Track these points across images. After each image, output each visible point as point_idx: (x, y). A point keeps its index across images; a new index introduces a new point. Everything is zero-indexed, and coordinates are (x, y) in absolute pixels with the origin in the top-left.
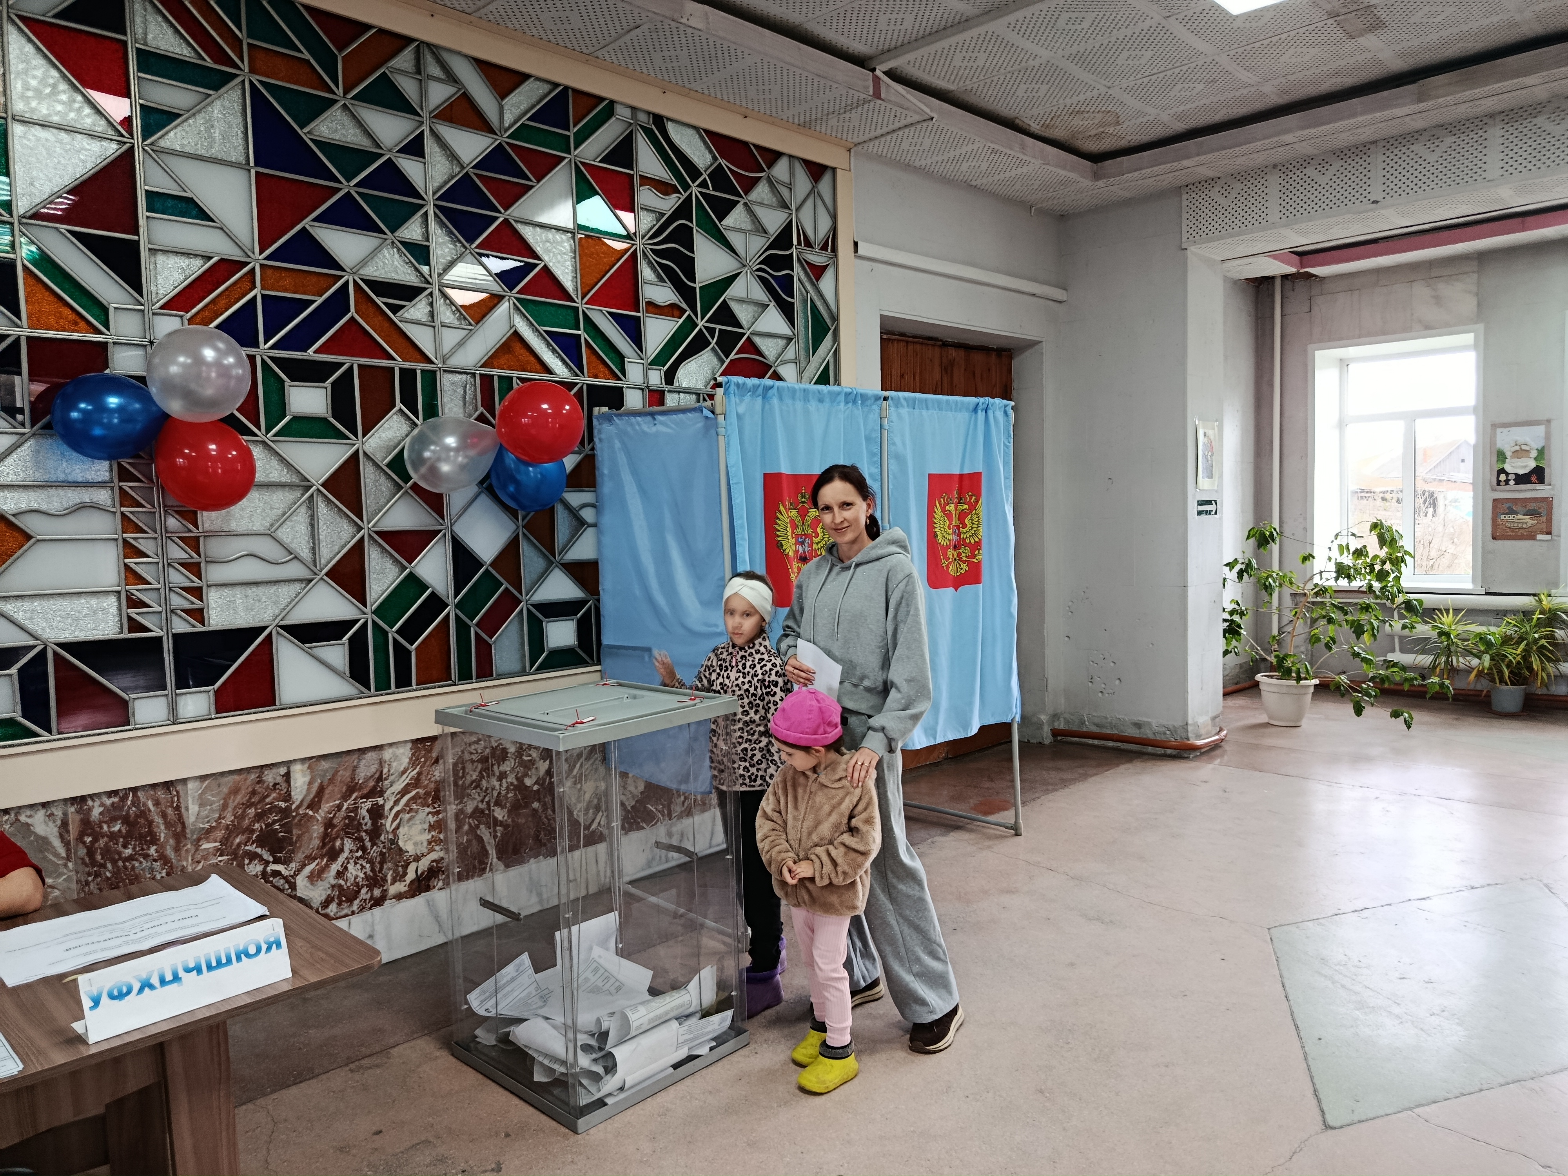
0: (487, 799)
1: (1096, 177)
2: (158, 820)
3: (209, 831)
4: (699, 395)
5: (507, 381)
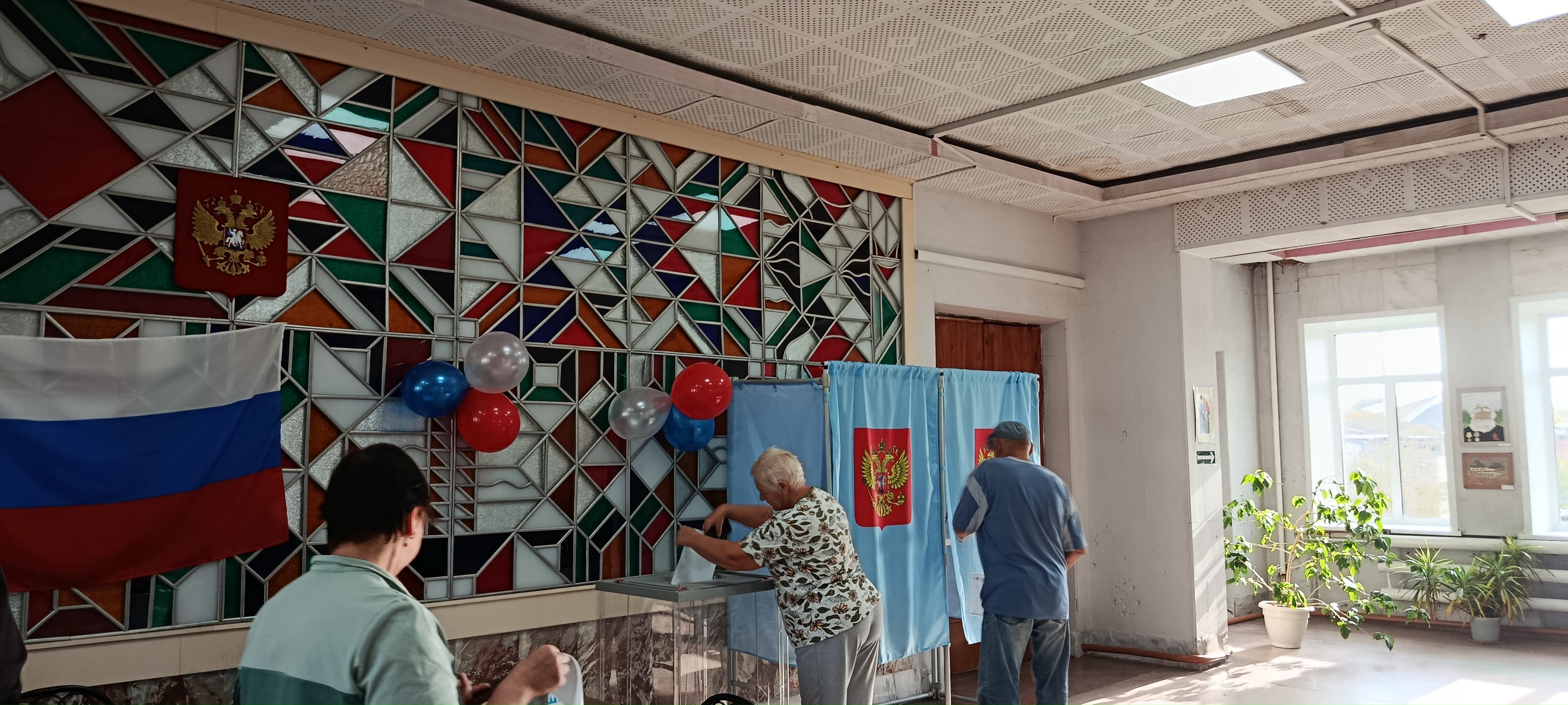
1: (1105, 198)
4: (801, 365)
5: (671, 359)
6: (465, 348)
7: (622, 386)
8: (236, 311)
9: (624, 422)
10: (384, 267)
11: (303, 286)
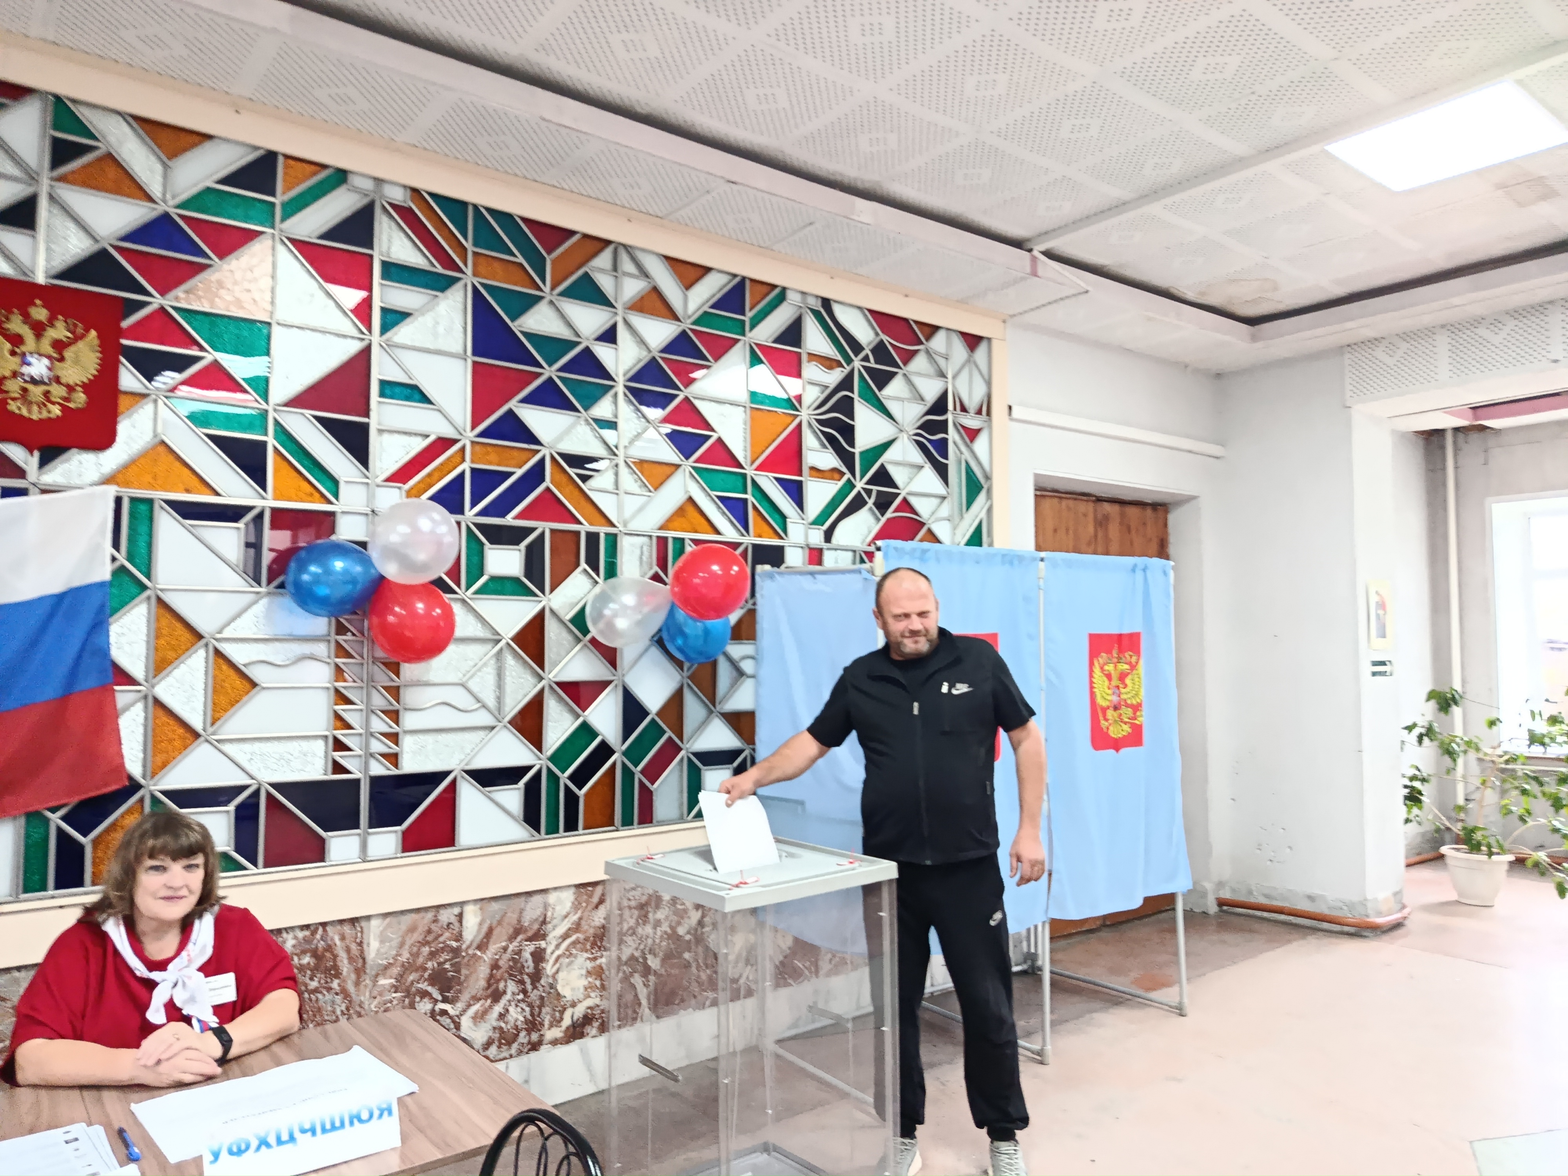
0: (642, 947)
1: (1254, 338)
2: (343, 955)
3: (386, 968)
4: (855, 550)
5: (681, 542)
7: (610, 576)
8: (39, 469)
9: (606, 623)
10: (267, 410)
11: (145, 434)
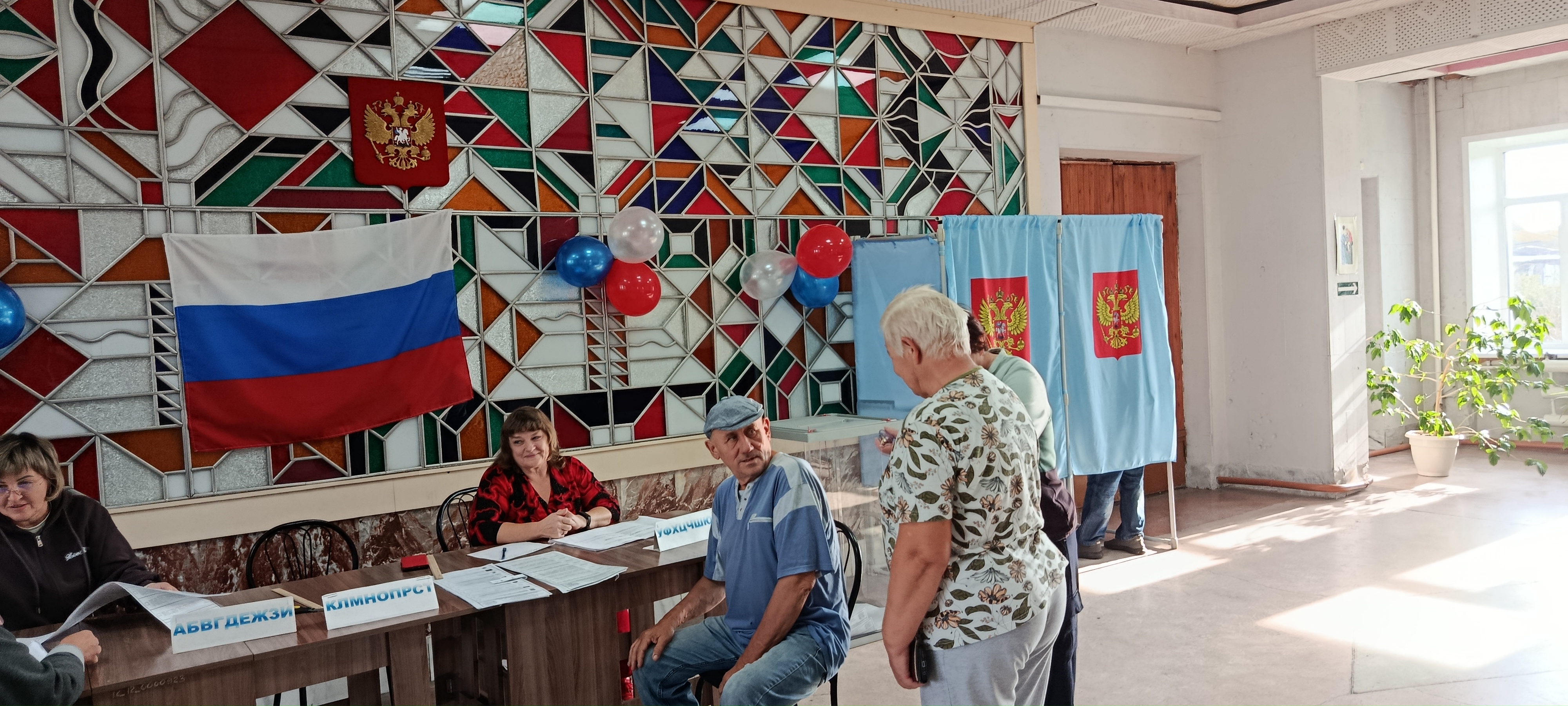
1: (1239, 25)
4: (922, 220)
5: (796, 223)
6: (607, 223)
7: (751, 250)
8: (409, 201)
9: (755, 283)
10: (531, 152)
11: (464, 174)
